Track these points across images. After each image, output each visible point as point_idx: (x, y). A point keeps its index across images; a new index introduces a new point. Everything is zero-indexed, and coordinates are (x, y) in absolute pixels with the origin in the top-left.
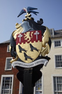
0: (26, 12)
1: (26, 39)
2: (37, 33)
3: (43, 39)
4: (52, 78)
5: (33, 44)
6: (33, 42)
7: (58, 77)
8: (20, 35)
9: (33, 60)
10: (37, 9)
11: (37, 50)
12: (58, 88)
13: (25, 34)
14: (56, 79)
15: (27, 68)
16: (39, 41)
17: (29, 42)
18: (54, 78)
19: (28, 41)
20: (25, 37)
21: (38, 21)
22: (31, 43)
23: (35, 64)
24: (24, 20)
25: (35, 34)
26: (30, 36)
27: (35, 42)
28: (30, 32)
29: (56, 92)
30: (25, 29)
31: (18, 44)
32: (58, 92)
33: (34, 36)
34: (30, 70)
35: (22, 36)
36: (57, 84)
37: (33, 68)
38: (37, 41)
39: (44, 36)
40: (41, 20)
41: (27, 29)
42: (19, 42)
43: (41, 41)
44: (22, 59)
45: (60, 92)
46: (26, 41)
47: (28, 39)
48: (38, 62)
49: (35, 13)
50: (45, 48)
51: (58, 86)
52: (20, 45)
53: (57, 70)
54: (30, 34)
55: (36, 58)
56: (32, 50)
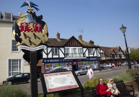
0: (28, 5)
1: (30, 29)
2: (39, 25)
3: (43, 31)
4: (8, 61)
5: (36, 34)
6: (36, 32)
7: (13, 60)
8: (24, 24)
9: (36, 46)
10: (38, 6)
11: (39, 39)
12: (12, 69)
13: (28, 24)
14: (11, 62)
15: (32, 51)
16: (40, 32)
17: (32, 32)
18: (10, 60)
19: (32, 30)
20: (29, 27)
21: (39, 16)
22: (34, 32)
23: (38, 48)
24: (28, 12)
25: (37, 26)
26: (33, 27)
27: (37, 32)
28: (33, 23)
29: (11, 73)
30: (29, 20)
31: (22, 32)
32: (12, 73)
33: (37, 28)
34: (35, 53)
35: (26, 25)
36: (12, 66)
37: (37, 51)
38: (39, 32)
39: (43, 29)
40: (42, 16)
41: (31, 20)
42: (24, 30)
43: (42, 32)
44: (27, 44)
45: (15, 73)
46: (30, 30)
47: (32, 29)
48: (40, 47)
49: (37, 9)
50: (44, 38)
51: (12, 68)
52: (25, 33)
53: (13, 53)
54: (33, 25)
55: (39, 44)
56: (35, 38)
